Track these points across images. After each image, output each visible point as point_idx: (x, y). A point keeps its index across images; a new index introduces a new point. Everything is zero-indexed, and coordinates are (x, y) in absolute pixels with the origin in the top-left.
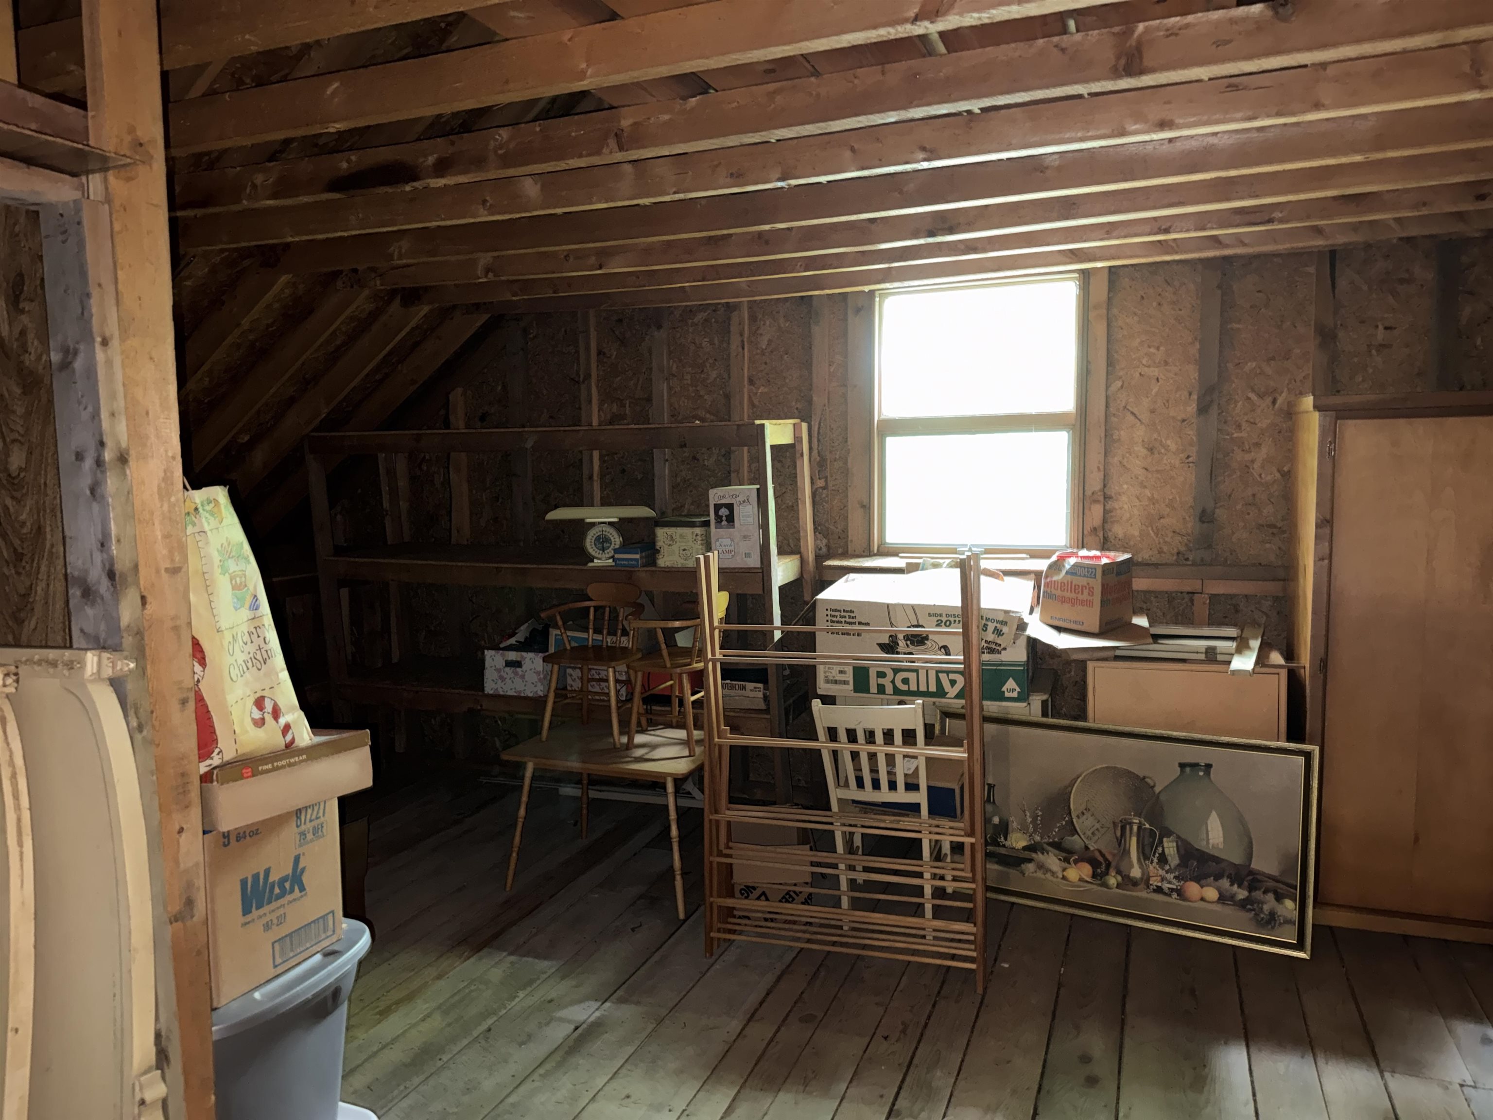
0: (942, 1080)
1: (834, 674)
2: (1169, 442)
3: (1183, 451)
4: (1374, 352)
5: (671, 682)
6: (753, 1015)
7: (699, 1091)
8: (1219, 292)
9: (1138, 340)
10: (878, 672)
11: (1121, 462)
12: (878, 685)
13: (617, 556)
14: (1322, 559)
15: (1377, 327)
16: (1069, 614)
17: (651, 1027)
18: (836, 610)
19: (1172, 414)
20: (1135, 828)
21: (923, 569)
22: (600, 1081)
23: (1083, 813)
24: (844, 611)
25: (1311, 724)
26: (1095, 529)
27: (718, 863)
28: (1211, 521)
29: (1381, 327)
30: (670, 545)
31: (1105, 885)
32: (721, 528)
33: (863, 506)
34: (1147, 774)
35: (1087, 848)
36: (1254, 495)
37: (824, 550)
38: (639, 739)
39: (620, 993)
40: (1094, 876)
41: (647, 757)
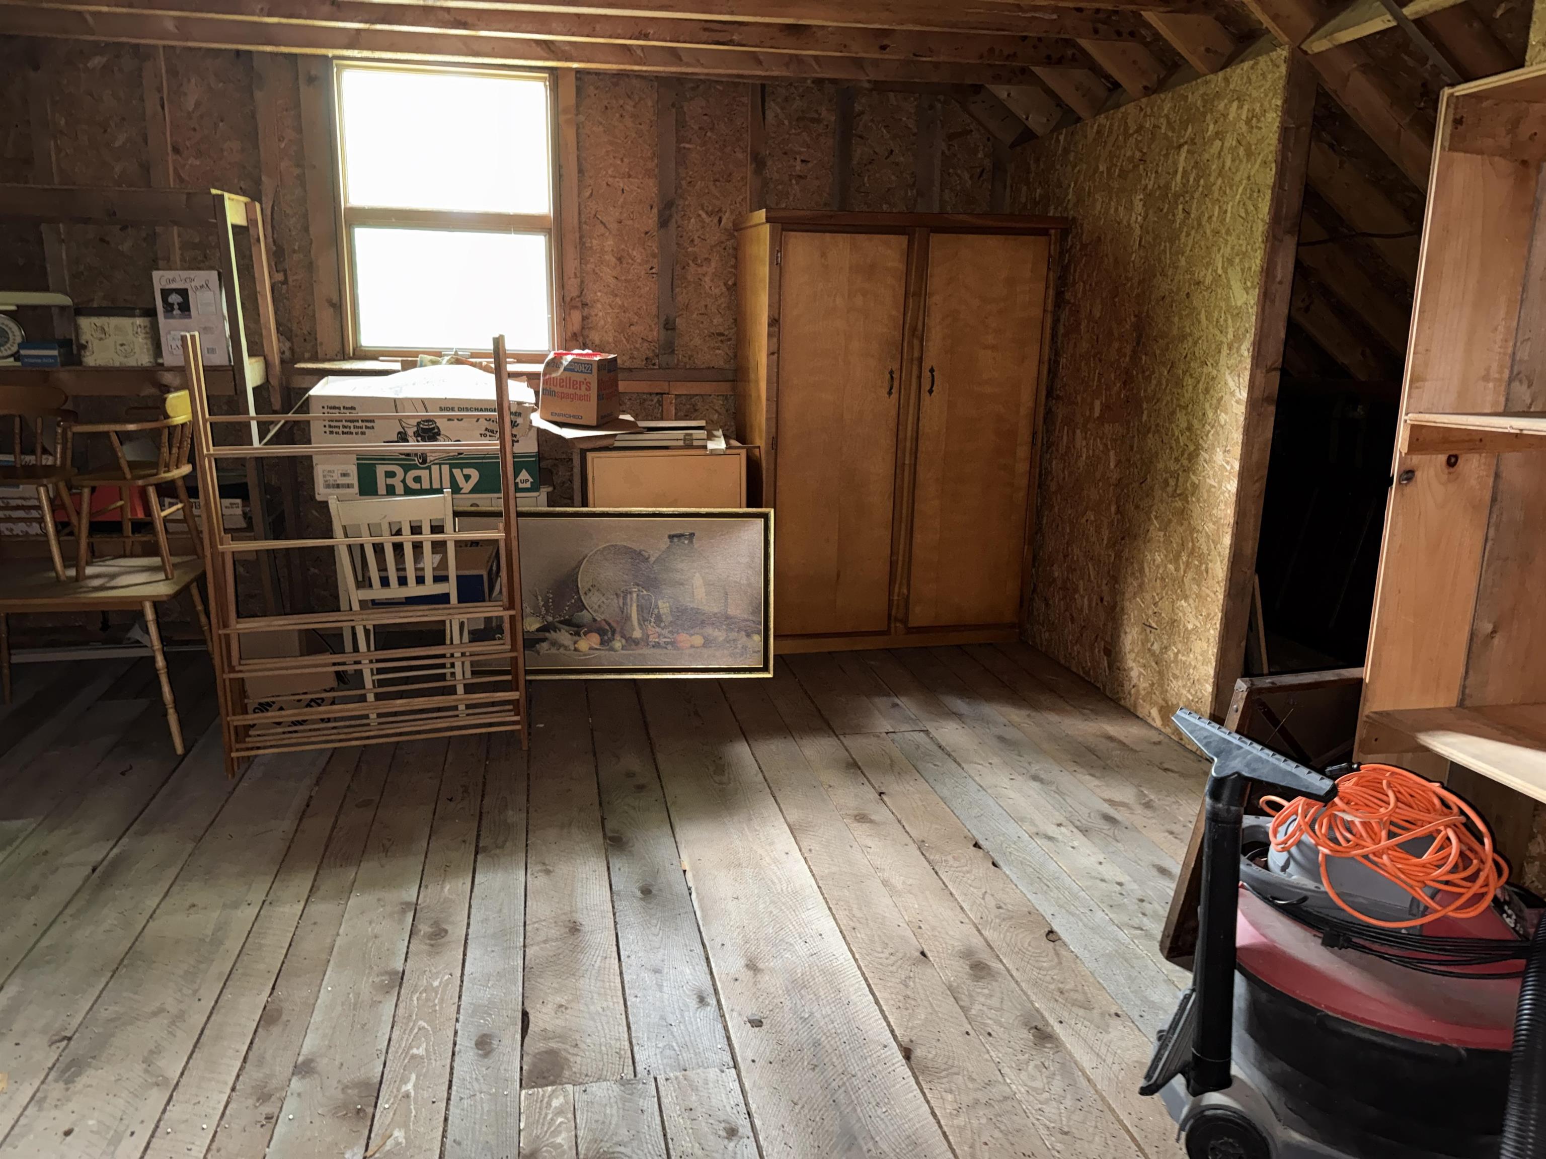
0: (515, 817)
1: (335, 478)
2: (635, 253)
3: (647, 262)
4: (794, 182)
5: (121, 503)
6: (304, 812)
7: (273, 883)
8: (674, 110)
9: (604, 150)
10: (386, 472)
11: (594, 270)
12: (387, 485)
13: (23, 352)
14: (773, 354)
15: (796, 159)
16: (566, 409)
17: (190, 846)
18: (334, 408)
19: (636, 226)
20: (635, 595)
21: (421, 366)
22: (152, 903)
23: (590, 590)
24: (344, 408)
25: (766, 491)
26: (575, 334)
27: (230, 679)
28: (674, 329)
29: (799, 160)
30: (101, 339)
31: (612, 649)
32: (173, 317)
33: (333, 305)
34: (642, 548)
35: (595, 620)
36: (706, 306)
37: (288, 354)
38: (89, 570)
39: (135, 827)
40: (602, 643)
41: (108, 585)
